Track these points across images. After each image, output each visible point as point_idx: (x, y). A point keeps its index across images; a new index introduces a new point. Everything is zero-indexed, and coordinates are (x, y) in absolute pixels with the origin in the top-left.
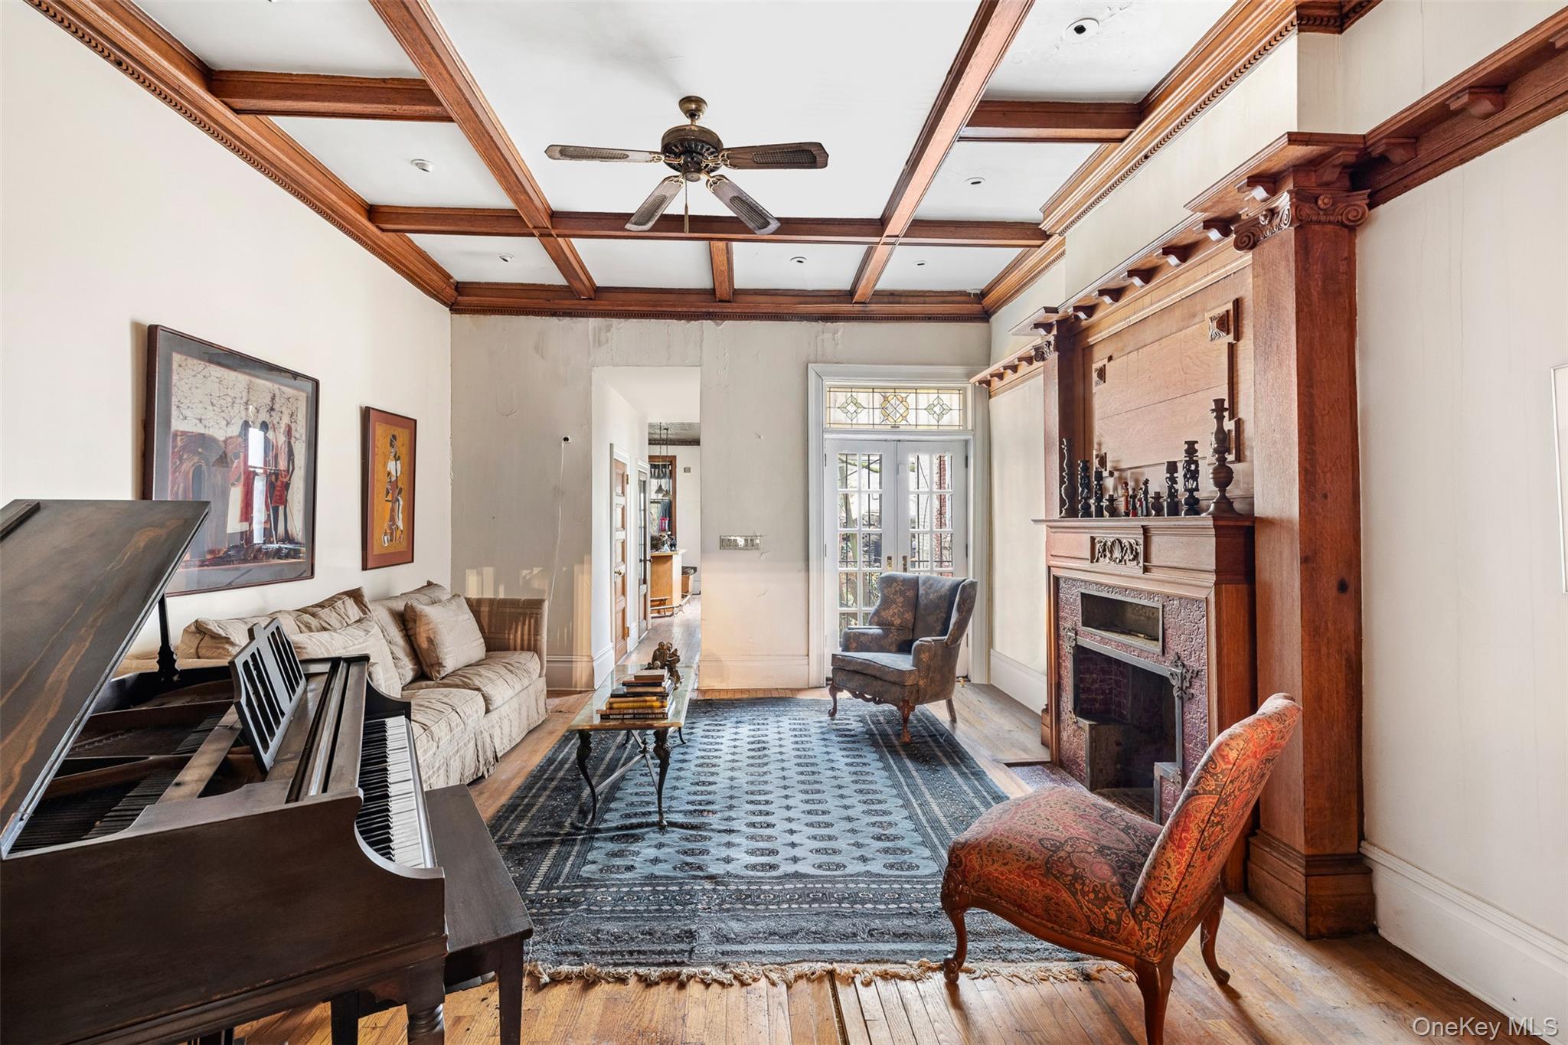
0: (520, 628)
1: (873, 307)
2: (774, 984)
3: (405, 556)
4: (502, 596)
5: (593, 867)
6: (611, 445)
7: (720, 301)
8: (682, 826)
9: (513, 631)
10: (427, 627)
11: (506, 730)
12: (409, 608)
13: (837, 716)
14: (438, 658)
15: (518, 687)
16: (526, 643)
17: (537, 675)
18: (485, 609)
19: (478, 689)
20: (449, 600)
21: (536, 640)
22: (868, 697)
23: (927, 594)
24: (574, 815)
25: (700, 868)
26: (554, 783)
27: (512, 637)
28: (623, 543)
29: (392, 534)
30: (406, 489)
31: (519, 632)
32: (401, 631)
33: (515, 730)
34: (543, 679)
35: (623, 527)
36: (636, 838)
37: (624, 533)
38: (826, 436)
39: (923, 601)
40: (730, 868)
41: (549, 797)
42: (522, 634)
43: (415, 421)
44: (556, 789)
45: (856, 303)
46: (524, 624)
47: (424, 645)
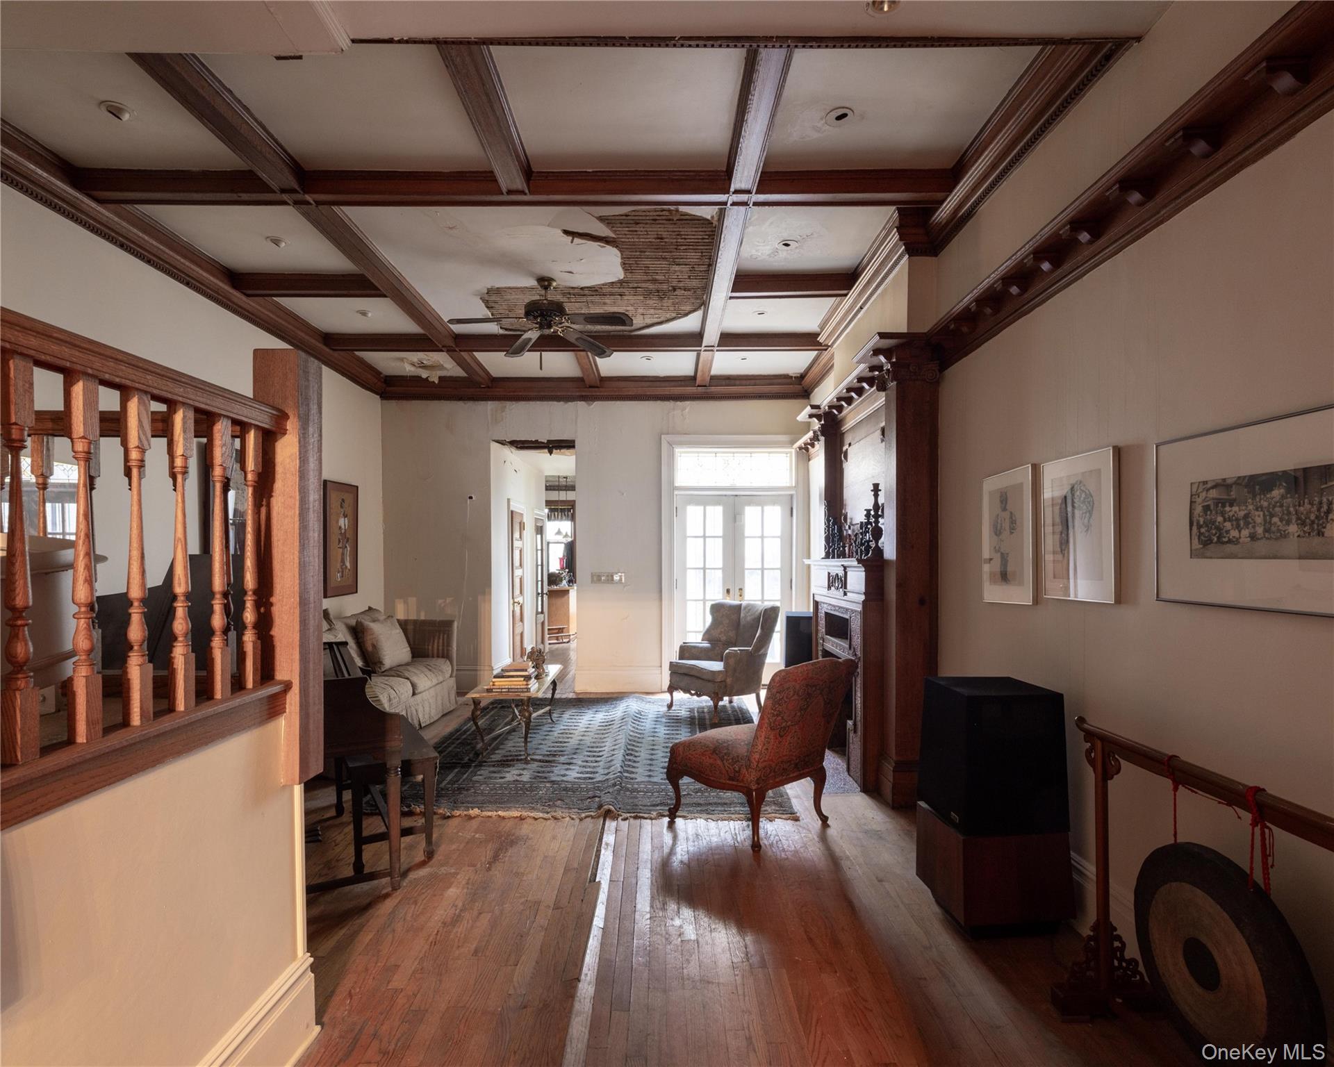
0: (436, 641)
1: (713, 389)
2: (573, 819)
3: (352, 589)
4: (422, 618)
5: (480, 777)
6: (509, 500)
7: (590, 387)
8: (540, 761)
9: (431, 644)
10: (371, 637)
11: (427, 709)
12: (359, 624)
13: (673, 708)
14: (379, 658)
15: (435, 681)
16: (441, 652)
17: (449, 675)
18: (410, 627)
19: (408, 679)
20: (385, 619)
21: (448, 650)
22: (693, 692)
23: (746, 617)
24: (471, 755)
25: (546, 778)
26: (459, 741)
27: (430, 647)
28: (521, 579)
29: (343, 572)
30: (352, 537)
31: (436, 644)
32: (354, 639)
33: (433, 712)
34: (453, 679)
35: (521, 565)
36: (509, 766)
37: (521, 570)
38: (676, 492)
39: (743, 622)
40: (564, 779)
41: (455, 747)
42: (438, 646)
43: (357, 487)
44: (460, 743)
45: (699, 386)
46: (439, 638)
47: (370, 649)
